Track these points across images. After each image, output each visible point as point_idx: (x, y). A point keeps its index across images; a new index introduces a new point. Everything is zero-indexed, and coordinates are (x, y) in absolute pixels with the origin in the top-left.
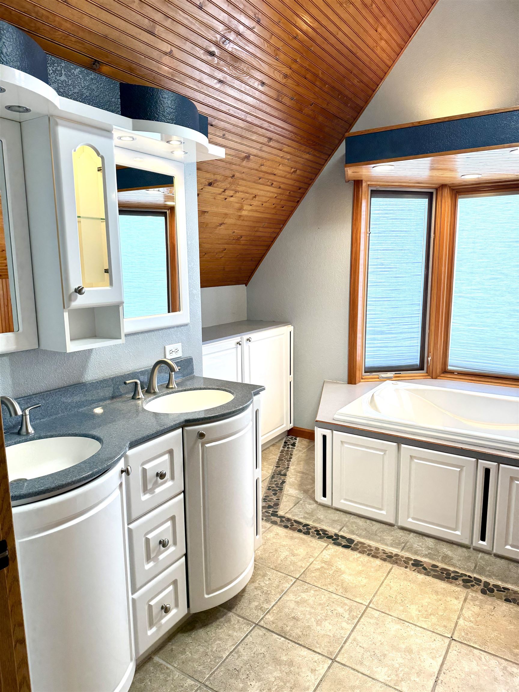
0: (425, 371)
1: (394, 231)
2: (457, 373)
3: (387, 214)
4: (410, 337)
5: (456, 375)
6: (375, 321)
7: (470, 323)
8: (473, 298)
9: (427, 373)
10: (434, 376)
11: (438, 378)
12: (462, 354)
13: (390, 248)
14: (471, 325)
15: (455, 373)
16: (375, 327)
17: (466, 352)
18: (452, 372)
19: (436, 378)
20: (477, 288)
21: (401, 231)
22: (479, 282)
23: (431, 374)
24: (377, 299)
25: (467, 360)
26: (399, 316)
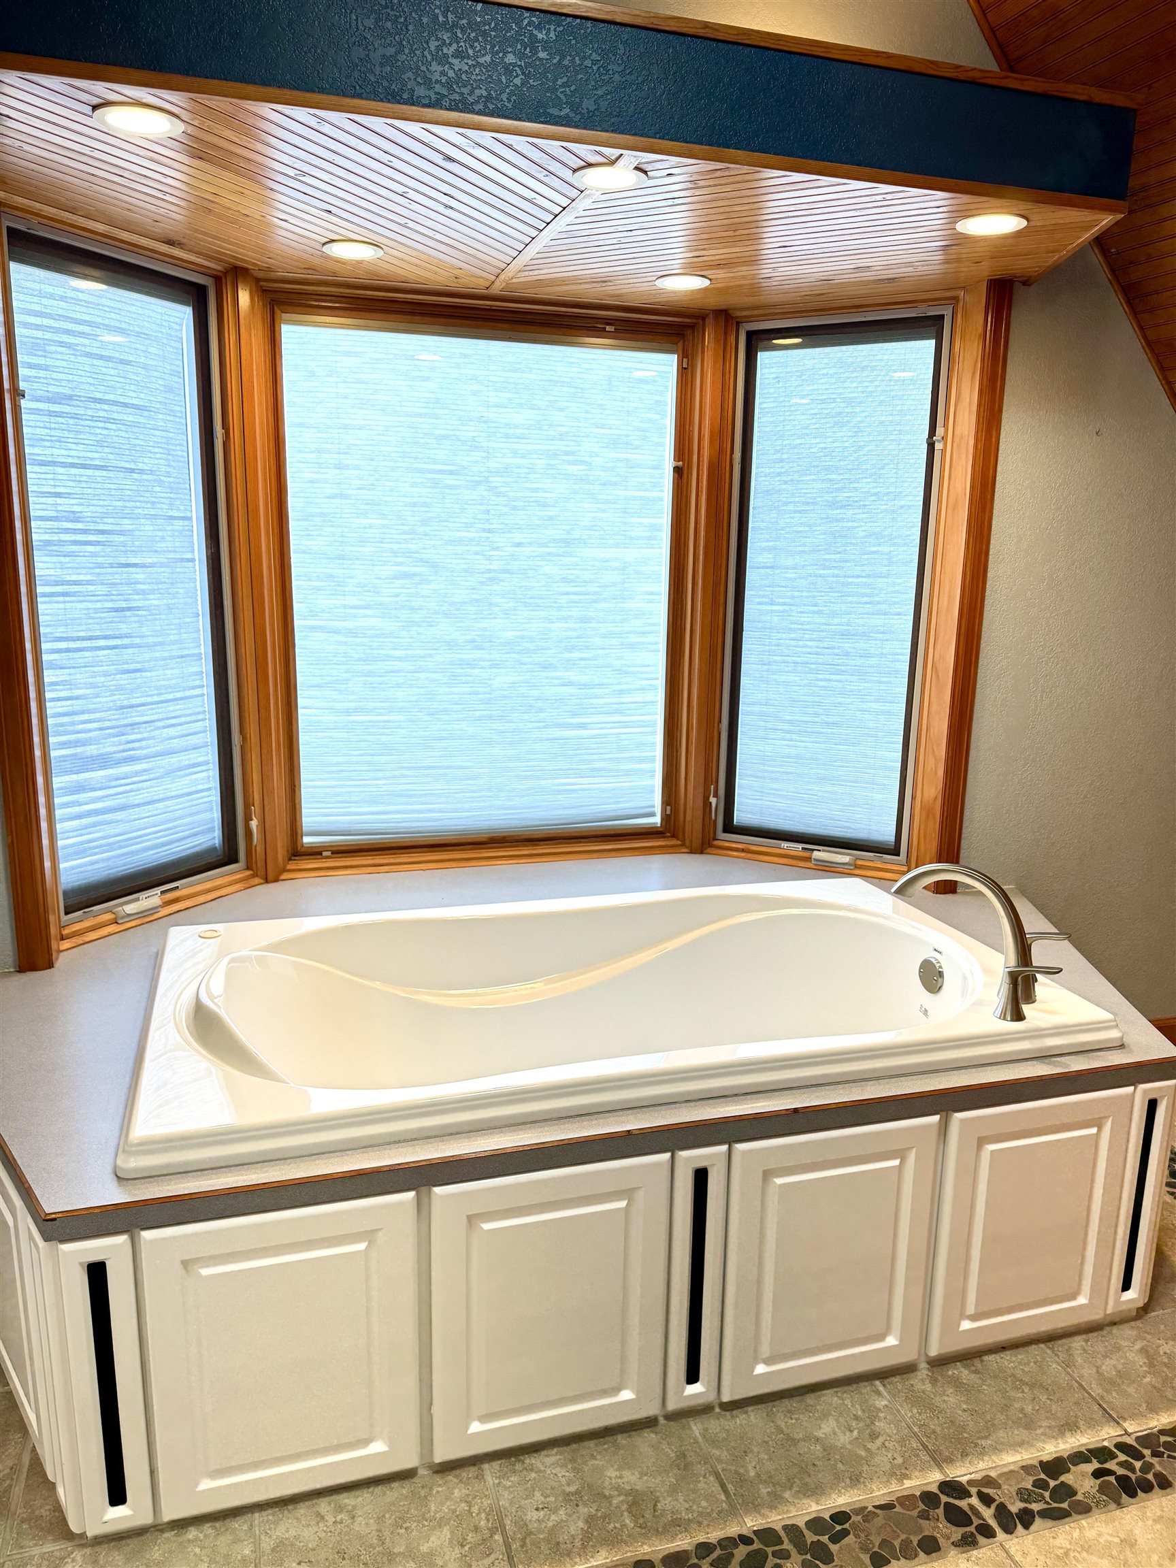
0: (241, 864)
1: (100, 401)
2: (329, 853)
3: (68, 332)
4: (187, 763)
5: (327, 857)
6: (73, 723)
7: (352, 705)
8: (352, 633)
9: (248, 868)
10: (271, 876)
11: (282, 877)
12: (338, 795)
13: (97, 463)
14: (357, 710)
15: (325, 854)
16: (75, 744)
17: (348, 789)
18: (315, 853)
19: (276, 880)
20: (362, 603)
21: (125, 405)
22: (364, 586)
23: (261, 871)
24: (72, 645)
25: (353, 810)
26: (149, 700)
